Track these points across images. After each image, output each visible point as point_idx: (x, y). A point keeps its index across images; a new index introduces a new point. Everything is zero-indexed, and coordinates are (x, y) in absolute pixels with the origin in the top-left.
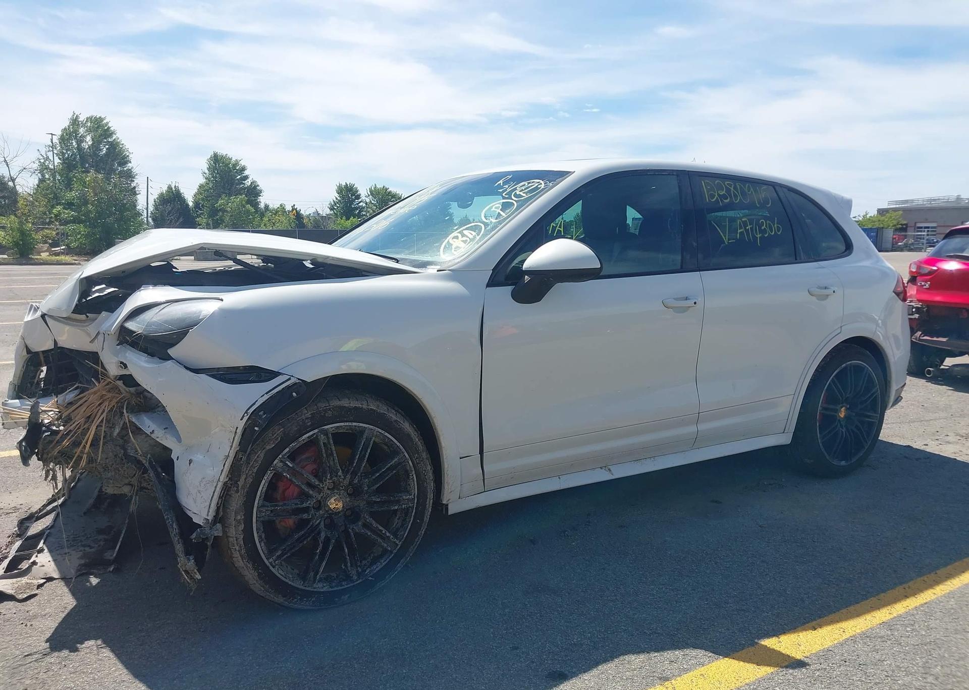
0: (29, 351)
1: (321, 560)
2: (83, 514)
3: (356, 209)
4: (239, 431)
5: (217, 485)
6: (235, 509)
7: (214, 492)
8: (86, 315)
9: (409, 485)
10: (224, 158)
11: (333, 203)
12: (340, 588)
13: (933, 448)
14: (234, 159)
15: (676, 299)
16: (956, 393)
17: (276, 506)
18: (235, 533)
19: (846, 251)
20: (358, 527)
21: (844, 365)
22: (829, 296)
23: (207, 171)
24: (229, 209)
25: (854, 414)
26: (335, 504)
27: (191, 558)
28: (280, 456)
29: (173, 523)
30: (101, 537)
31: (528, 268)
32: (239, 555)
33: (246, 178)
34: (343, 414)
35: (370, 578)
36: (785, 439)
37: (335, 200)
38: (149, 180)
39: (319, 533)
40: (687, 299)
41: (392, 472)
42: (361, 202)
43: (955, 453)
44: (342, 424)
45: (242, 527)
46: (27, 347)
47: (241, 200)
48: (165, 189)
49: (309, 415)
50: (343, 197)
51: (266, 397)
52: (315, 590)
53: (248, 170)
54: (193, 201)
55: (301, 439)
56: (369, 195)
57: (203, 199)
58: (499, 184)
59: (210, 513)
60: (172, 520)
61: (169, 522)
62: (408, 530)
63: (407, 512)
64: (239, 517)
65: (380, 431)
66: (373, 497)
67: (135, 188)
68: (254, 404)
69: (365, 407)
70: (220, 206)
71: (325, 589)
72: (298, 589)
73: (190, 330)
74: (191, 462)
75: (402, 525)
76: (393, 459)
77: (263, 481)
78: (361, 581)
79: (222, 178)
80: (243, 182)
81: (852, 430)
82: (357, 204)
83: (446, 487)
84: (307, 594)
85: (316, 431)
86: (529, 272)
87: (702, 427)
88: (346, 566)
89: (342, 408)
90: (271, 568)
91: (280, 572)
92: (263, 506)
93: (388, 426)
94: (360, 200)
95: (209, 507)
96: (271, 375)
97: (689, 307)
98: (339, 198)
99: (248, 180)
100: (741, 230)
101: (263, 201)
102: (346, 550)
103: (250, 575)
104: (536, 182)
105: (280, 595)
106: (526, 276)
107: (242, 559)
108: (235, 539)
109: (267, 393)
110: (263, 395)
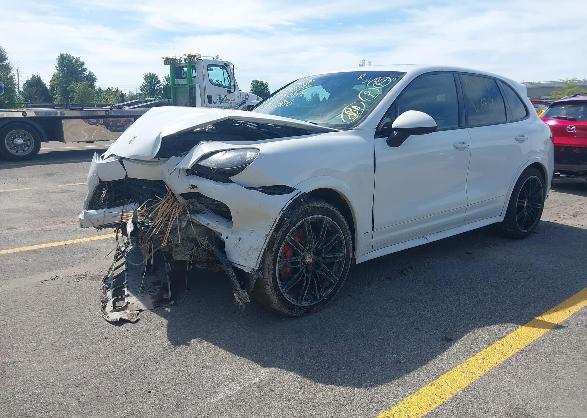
0: (100, 181)
1: (305, 289)
2: (140, 275)
3: (158, 89)
4: (277, 221)
5: (262, 250)
6: (268, 263)
7: (260, 254)
8: (158, 158)
9: (342, 248)
10: (69, 56)
11: (142, 86)
12: (313, 304)
13: (560, 222)
14: (75, 57)
15: (460, 143)
16: (557, 193)
17: (286, 261)
18: (268, 276)
19: (526, 116)
20: (320, 272)
21: (528, 178)
22: (524, 141)
23: (58, 66)
24: (77, 91)
25: (531, 205)
26: (309, 259)
27: (245, 291)
28: (288, 234)
29: (232, 273)
30: (157, 287)
31: (396, 127)
32: (270, 287)
33: (85, 70)
34: (316, 211)
35: (325, 298)
36: (501, 219)
37: (144, 85)
38: (19, 71)
39: (304, 275)
40: (464, 143)
41: (335, 242)
42: (161, 85)
43: (573, 224)
44: (315, 216)
45: (272, 273)
46: (99, 179)
47: (85, 85)
48: (30, 77)
49: (300, 212)
50: (149, 82)
51: (291, 202)
52: (302, 305)
53: (85, 65)
54: (50, 85)
55: (297, 225)
56: (165, 81)
57: (57, 84)
58: (360, 79)
59: (257, 266)
60: (232, 271)
61: (230, 272)
62: (342, 272)
63: (340, 263)
64: (271, 268)
65: (331, 219)
66: (327, 255)
67: (12, 76)
68: (286, 205)
69: (324, 206)
70: (71, 88)
71: (306, 305)
72: (295, 305)
73: (248, 166)
74: (240, 239)
75: (338, 270)
76: (335, 235)
77: (281, 248)
78: (321, 300)
79: (68, 70)
80: (84, 73)
81: (530, 213)
82: (158, 87)
83: (358, 249)
84: (299, 308)
85: (304, 220)
86: (396, 129)
87: (468, 213)
88: (315, 292)
89: (315, 207)
90: (283, 294)
91: (287, 296)
92: (280, 261)
93: (334, 217)
94: (160, 84)
95: (257, 262)
96: (291, 190)
97: (465, 148)
98: (146, 83)
99: (87, 72)
100: (483, 105)
101: (98, 85)
102: (316, 284)
103: (274, 298)
104: (386, 78)
105: (287, 309)
106: (395, 132)
107: (271, 290)
108: (268, 279)
109: (291, 200)
110: (289, 201)
